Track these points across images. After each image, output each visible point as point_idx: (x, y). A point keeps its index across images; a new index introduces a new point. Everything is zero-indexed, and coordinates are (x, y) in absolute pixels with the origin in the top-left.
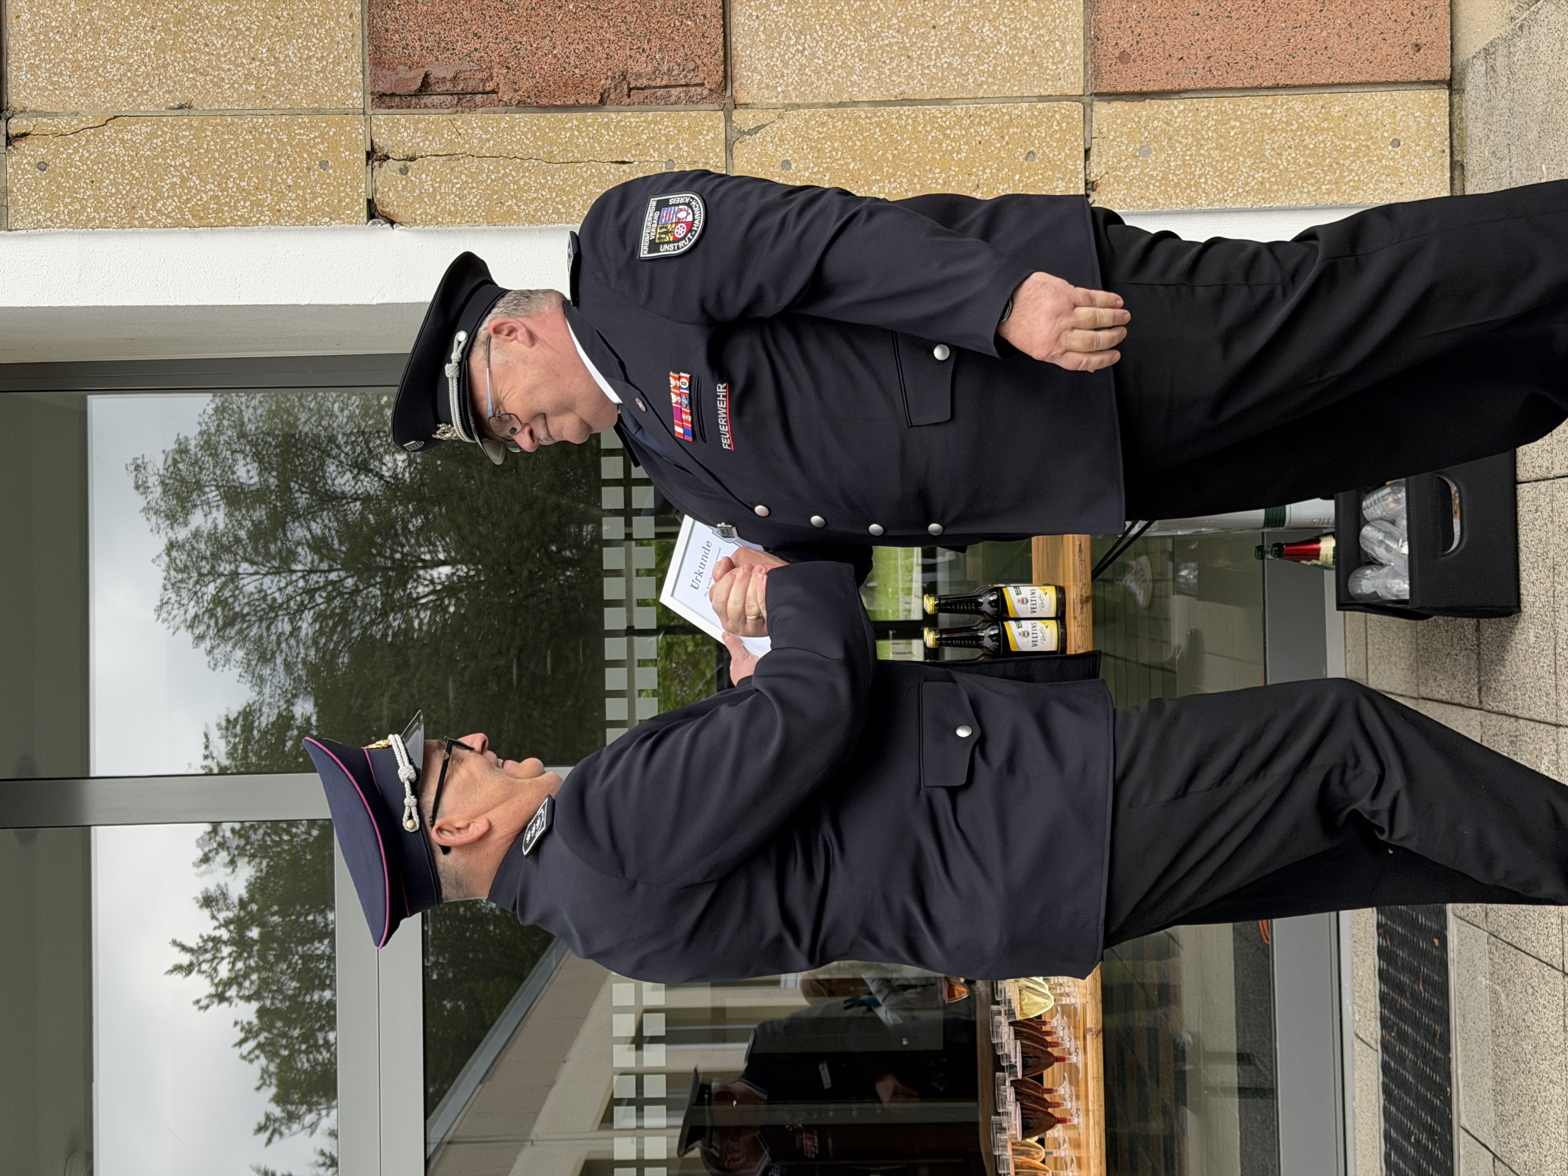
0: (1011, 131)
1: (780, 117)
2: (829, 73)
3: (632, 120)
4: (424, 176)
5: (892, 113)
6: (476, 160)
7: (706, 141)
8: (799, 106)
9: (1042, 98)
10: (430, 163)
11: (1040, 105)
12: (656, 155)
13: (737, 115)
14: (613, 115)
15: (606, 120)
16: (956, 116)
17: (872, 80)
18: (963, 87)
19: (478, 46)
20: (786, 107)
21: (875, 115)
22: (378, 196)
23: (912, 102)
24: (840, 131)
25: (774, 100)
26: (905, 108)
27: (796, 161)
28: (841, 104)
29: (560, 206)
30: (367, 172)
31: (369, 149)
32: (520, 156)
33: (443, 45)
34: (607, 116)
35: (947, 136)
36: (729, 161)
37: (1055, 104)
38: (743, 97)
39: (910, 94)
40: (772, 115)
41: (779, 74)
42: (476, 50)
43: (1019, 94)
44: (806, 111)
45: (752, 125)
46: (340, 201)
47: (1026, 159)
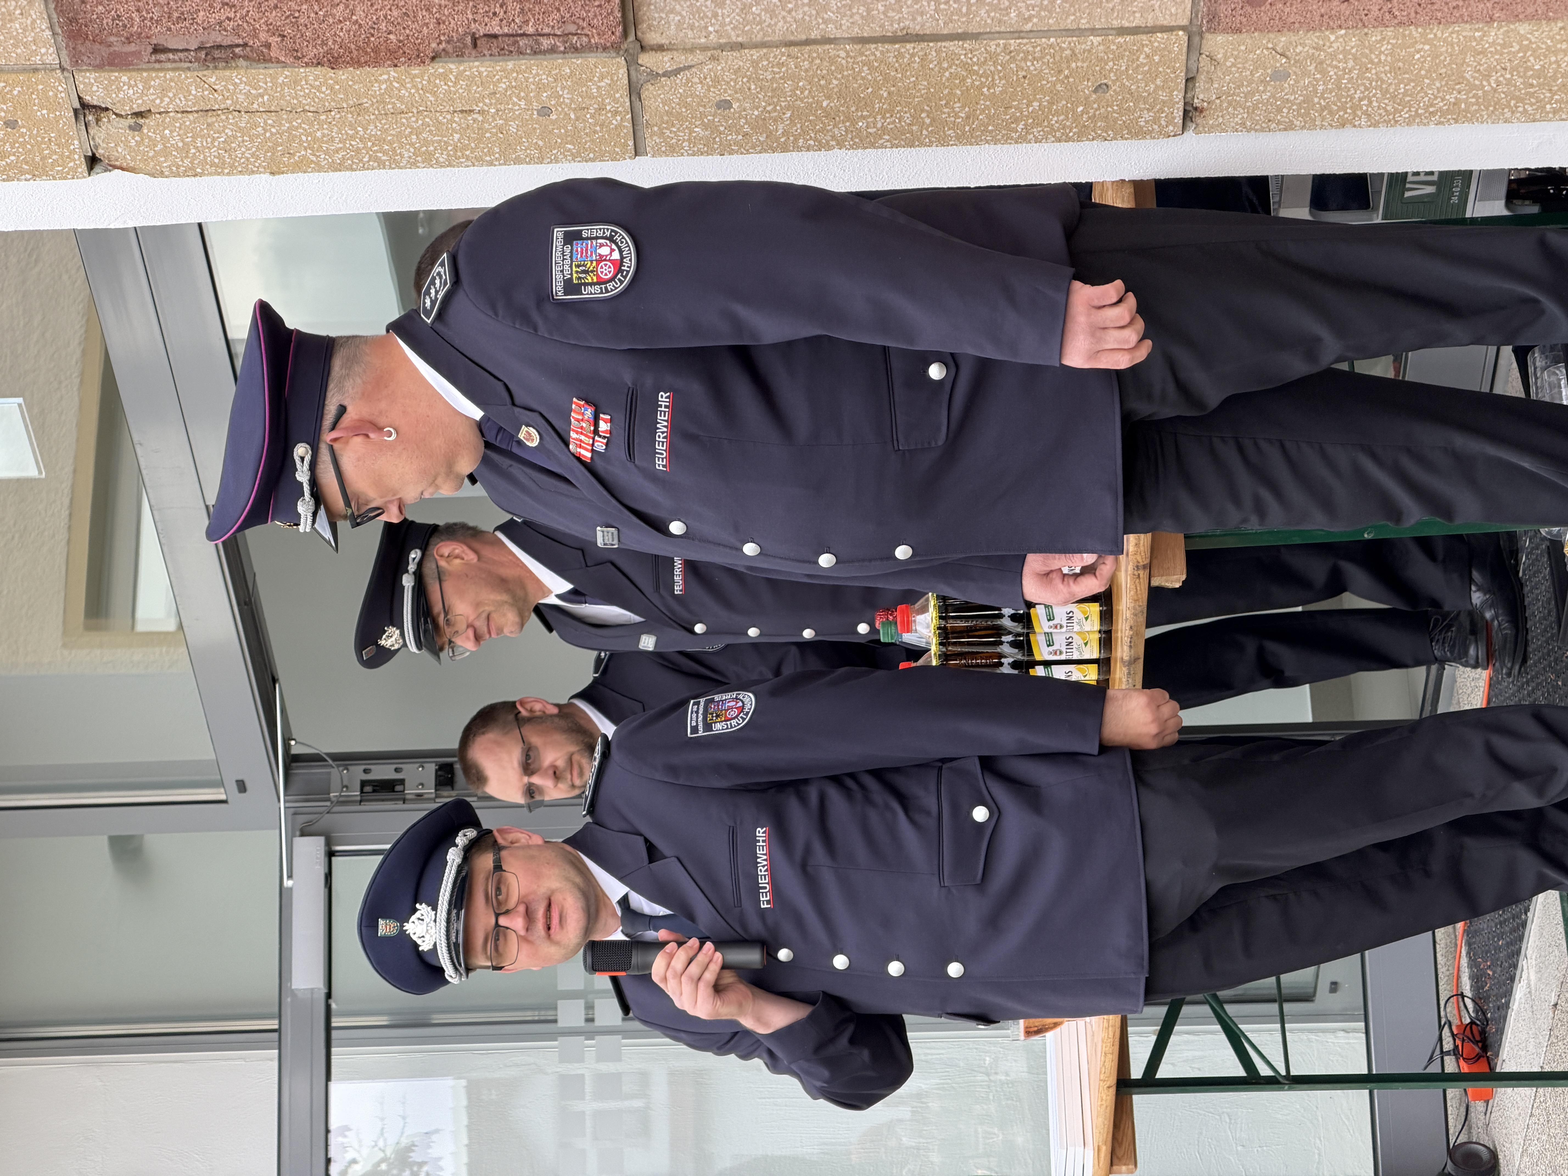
0: (1074, 65)
1: (713, 58)
2: (790, 12)
3: (483, 69)
4: (167, 132)
5: (888, 51)
6: (246, 117)
7: (599, 88)
8: (742, 46)
9: (1122, 31)
10: (174, 120)
11: (1120, 40)
12: (523, 103)
13: (646, 59)
14: (452, 66)
15: (441, 70)
16: (987, 51)
17: (857, 17)
18: (1000, 21)
19: (232, 15)
20: (722, 48)
21: (862, 54)
22: (101, 151)
23: (920, 38)
24: (806, 71)
25: (703, 40)
26: (909, 46)
27: (738, 100)
28: (807, 42)
29: (380, 155)
30: (78, 130)
31: (77, 105)
32: (312, 109)
33: (176, 15)
34: (443, 67)
35: (971, 72)
36: (637, 104)
37: (1144, 37)
38: (652, 38)
39: (917, 29)
40: (699, 56)
41: (709, 14)
42: (229, 19)
43: (1087, 26)
44: (753, 51)
45: (669, 67)
46: (43, 158)
47: (1095, 91)
